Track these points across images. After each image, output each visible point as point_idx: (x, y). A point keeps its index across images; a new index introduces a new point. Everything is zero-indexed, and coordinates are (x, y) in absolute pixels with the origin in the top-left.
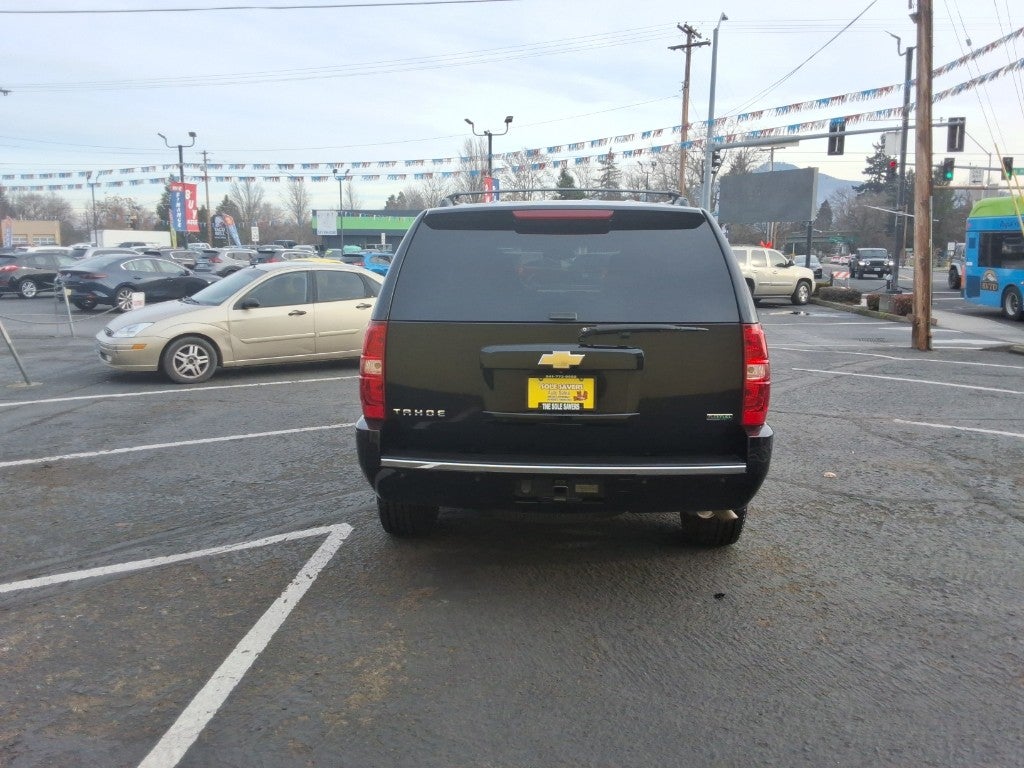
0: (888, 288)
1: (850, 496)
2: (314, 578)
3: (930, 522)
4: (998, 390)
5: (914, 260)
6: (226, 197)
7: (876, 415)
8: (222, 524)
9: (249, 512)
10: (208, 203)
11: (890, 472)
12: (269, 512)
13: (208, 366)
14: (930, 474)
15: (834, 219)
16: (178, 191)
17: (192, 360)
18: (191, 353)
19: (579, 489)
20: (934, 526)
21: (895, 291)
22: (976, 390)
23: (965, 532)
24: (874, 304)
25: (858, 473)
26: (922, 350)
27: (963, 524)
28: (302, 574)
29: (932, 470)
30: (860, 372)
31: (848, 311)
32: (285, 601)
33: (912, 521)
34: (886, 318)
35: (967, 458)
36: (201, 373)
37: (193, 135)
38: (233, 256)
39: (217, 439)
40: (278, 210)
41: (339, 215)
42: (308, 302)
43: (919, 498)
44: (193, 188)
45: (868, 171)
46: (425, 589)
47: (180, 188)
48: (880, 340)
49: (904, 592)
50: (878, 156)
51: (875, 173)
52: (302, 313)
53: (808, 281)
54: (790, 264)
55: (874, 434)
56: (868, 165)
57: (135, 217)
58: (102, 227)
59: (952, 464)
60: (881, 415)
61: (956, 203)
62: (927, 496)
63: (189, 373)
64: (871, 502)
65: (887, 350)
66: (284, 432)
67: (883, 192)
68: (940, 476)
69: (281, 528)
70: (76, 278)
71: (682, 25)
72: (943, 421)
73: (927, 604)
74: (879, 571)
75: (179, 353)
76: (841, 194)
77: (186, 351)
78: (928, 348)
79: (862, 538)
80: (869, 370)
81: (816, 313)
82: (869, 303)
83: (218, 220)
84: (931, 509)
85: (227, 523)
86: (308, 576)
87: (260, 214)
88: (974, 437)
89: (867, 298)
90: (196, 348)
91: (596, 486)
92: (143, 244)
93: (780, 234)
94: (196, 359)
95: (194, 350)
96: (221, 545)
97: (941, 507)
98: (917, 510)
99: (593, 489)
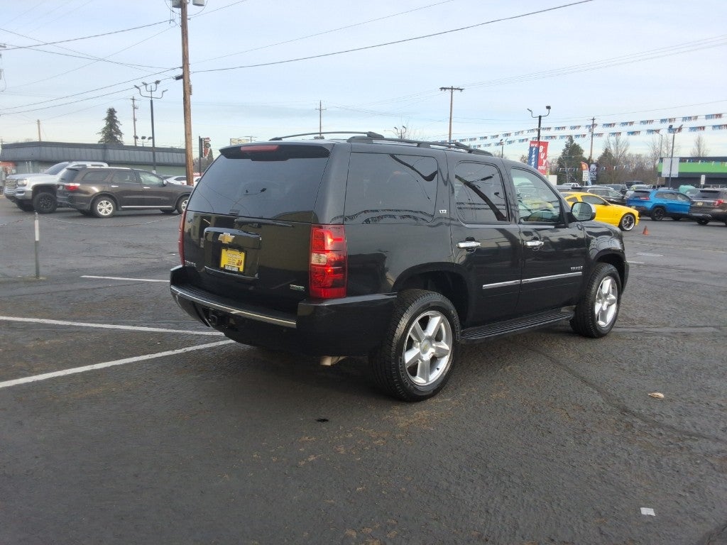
6: (607, 151)
16: (534, 147)
37: (548, 108)
44: (545, 144)
47: (536, 145)
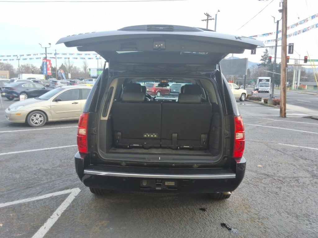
0: (270, 96)
1: (268, 175)
2: (60, 216)
3: (298, 187)
4: (311, 132)
5: (281, 88)
6: (62, 64)
7: (272, 142)
8: (30, 187)
9: (42, 182)
10: (56, 66)
11: (280, 165)
12: (50, 182)
13: (43, 121)
14: (294, 165)
15: (251, 74)
16: (45, 62)
17: (37, 119)
18: (37, 117)
19: (167, 183)
20: (300, 189)
21: (273, 98)
22: (304, 132)
23: (312, 191)
24: (266, 101)
25: (269, 165)
26: (283, 117)
27: (310, 188)
28: (55, 213)
29: (294, 164)
30: (265, 125)
31: (257, 103)
32: (45, 228)
33: (291, 186)
34: (270, 106)
35: (306, 159)
36: (41, 124)
37: (50, 44)
38: (62, 83)
39: (39, 150)
40: (79, 68)
41: (97, 70)
42: (79, 99)
43: (292, 176)
44: (50, 61)
45: (262, 60)
46: (103, 222)
48: (268, 114)
49: (295, 221)
50: (265, 55)
51: (264, 60)
52: (77, 103)
53: (245, 94)
54: (239, 88)
55: (273, 149)
56: (262, 58)
57: (33, 70)
58: (23, 73)
59: (302, 161)
60: (274, 142)
61: (288, 70)
62: (295, 175)
63: (36, 123)
64: (276, 178)
65: (272, 117)
66: (64, 147)
67: (266, 66)
68: (299, 167)
69: (53, 190)
70: (7, 90)
71: (206, 14)
72: (295, 144)
73: (304, 227)
74: (283, 211)
75: (33, 117)
76: (253, 66)
77: (35, 116)
78: (285, 117)
79: (275, 194)
80: (267, 125)
81: (248, 104)
82: (264, 101)
83: (59, 71)
84: (297, 181)
85: (32, 187)
86: (57, 214)
87: (73, 70)
88: (307, 151)
89: (264, 99)
90: (39, 115)
91: (174, 182)
92: (35, 78)
93: (235, 79)
94: (39, 118)
95: (38, 116)
96: (27, 198)
97: (301, 180)
98: (293, 181)
99: (172, 184)
